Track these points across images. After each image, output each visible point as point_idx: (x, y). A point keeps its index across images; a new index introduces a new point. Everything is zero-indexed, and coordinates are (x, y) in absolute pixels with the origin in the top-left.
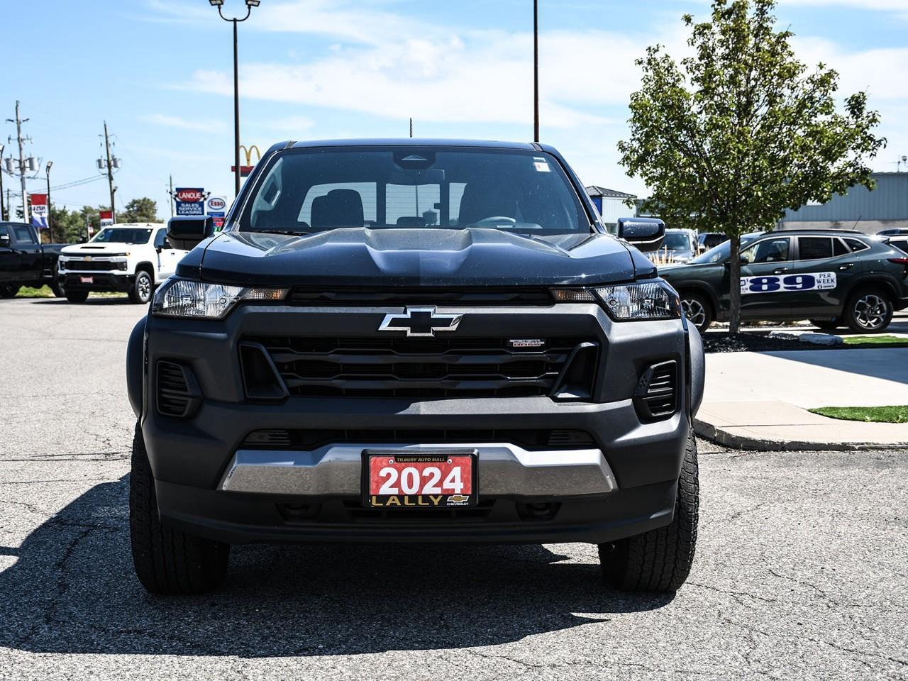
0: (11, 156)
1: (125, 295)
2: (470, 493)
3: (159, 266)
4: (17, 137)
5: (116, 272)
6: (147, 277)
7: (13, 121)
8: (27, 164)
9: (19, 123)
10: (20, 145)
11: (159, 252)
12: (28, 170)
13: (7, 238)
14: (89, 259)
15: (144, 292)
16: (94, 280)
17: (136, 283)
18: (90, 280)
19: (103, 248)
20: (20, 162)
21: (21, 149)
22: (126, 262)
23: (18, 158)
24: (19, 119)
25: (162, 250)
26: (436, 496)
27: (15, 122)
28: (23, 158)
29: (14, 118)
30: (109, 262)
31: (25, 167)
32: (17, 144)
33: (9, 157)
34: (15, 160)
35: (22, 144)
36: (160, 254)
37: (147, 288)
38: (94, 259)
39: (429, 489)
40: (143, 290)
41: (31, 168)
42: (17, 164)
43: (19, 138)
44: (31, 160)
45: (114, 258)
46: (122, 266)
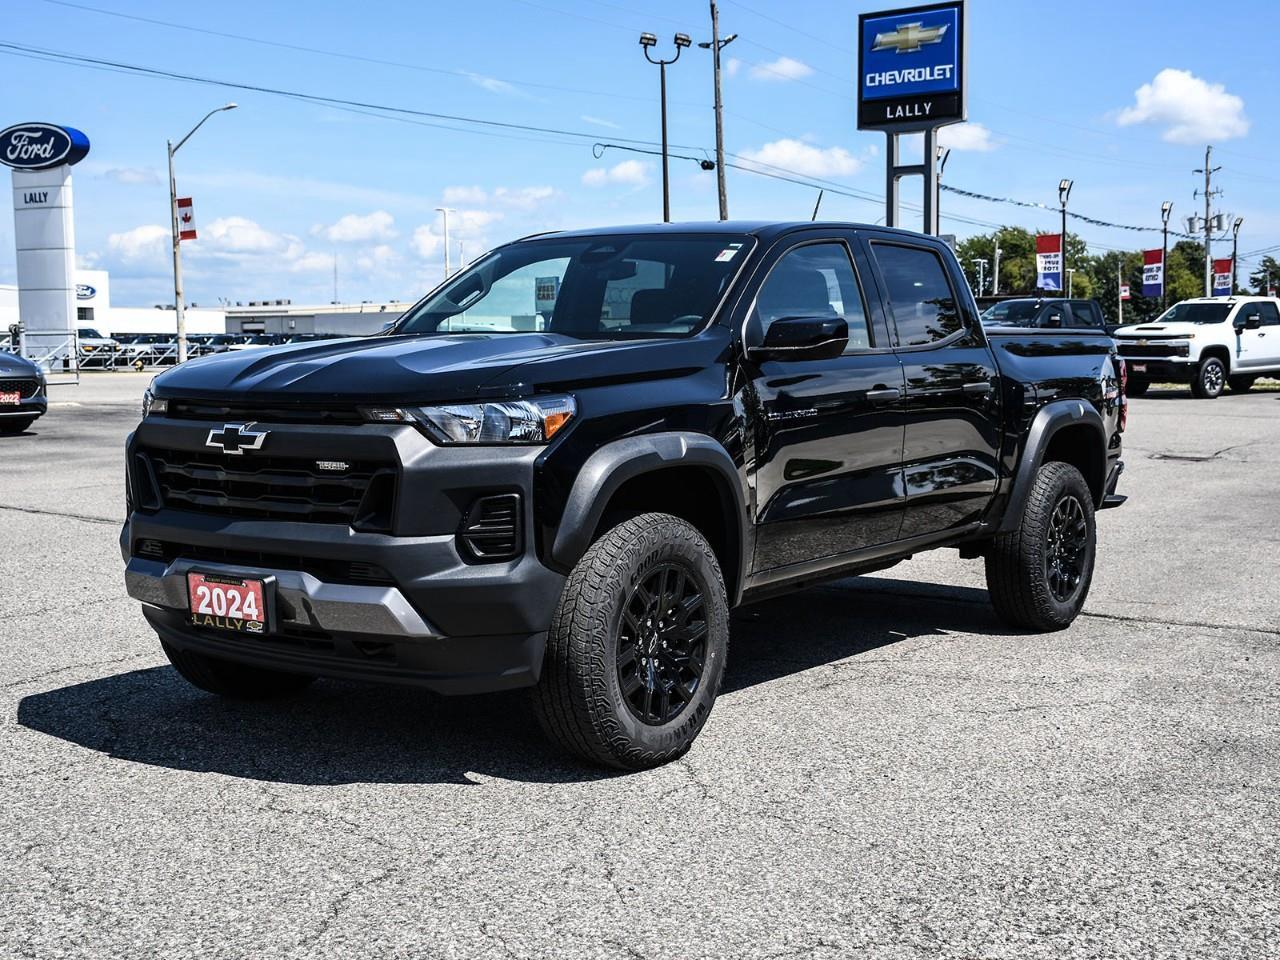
0: (1196, 214)
1: (1185, 387)
2: (263, 621)
3: (1239, 351)
4: (1204, 190)
5: (1175, 359)
6: (1217, 365)
7: (1201, 171)
8: (1215, 223)
9: (1208, 173)
10: (1208, 200)
11: (1239, 333)
12: (1215, 230)
13: (1057, 318)
14: (1144, 342)
15: (1213, 384)
16: (1147, 368)
17: (1202, 373)
18: (1143, 368)
19: (1162, 329)
20: (1206, 221)
21: (1208, 205)
22: (1188, 346)
23: (1204, 217)
24: (1209, 168)
25: (1244, 330)
26: (238, 620)
27: (1204, 172)
28: (1211, 216)
29: (1203, 168)
30: (1166, 346)
31: (1211, 226)
32: (1205, 198)
33: (1193, 216)
34: (1200, 218)
35: (1210, 199)
36: (1241, 336)
37: (1217, 379)
38: (1149, 343)
39: (234, 613)
40: (1211, 382)
41: (1219, 227)
42: (1202, 223)
43: (1206, 193)
44: (1219, 218)
45: (1174, 341)
46: (1184, 351)
